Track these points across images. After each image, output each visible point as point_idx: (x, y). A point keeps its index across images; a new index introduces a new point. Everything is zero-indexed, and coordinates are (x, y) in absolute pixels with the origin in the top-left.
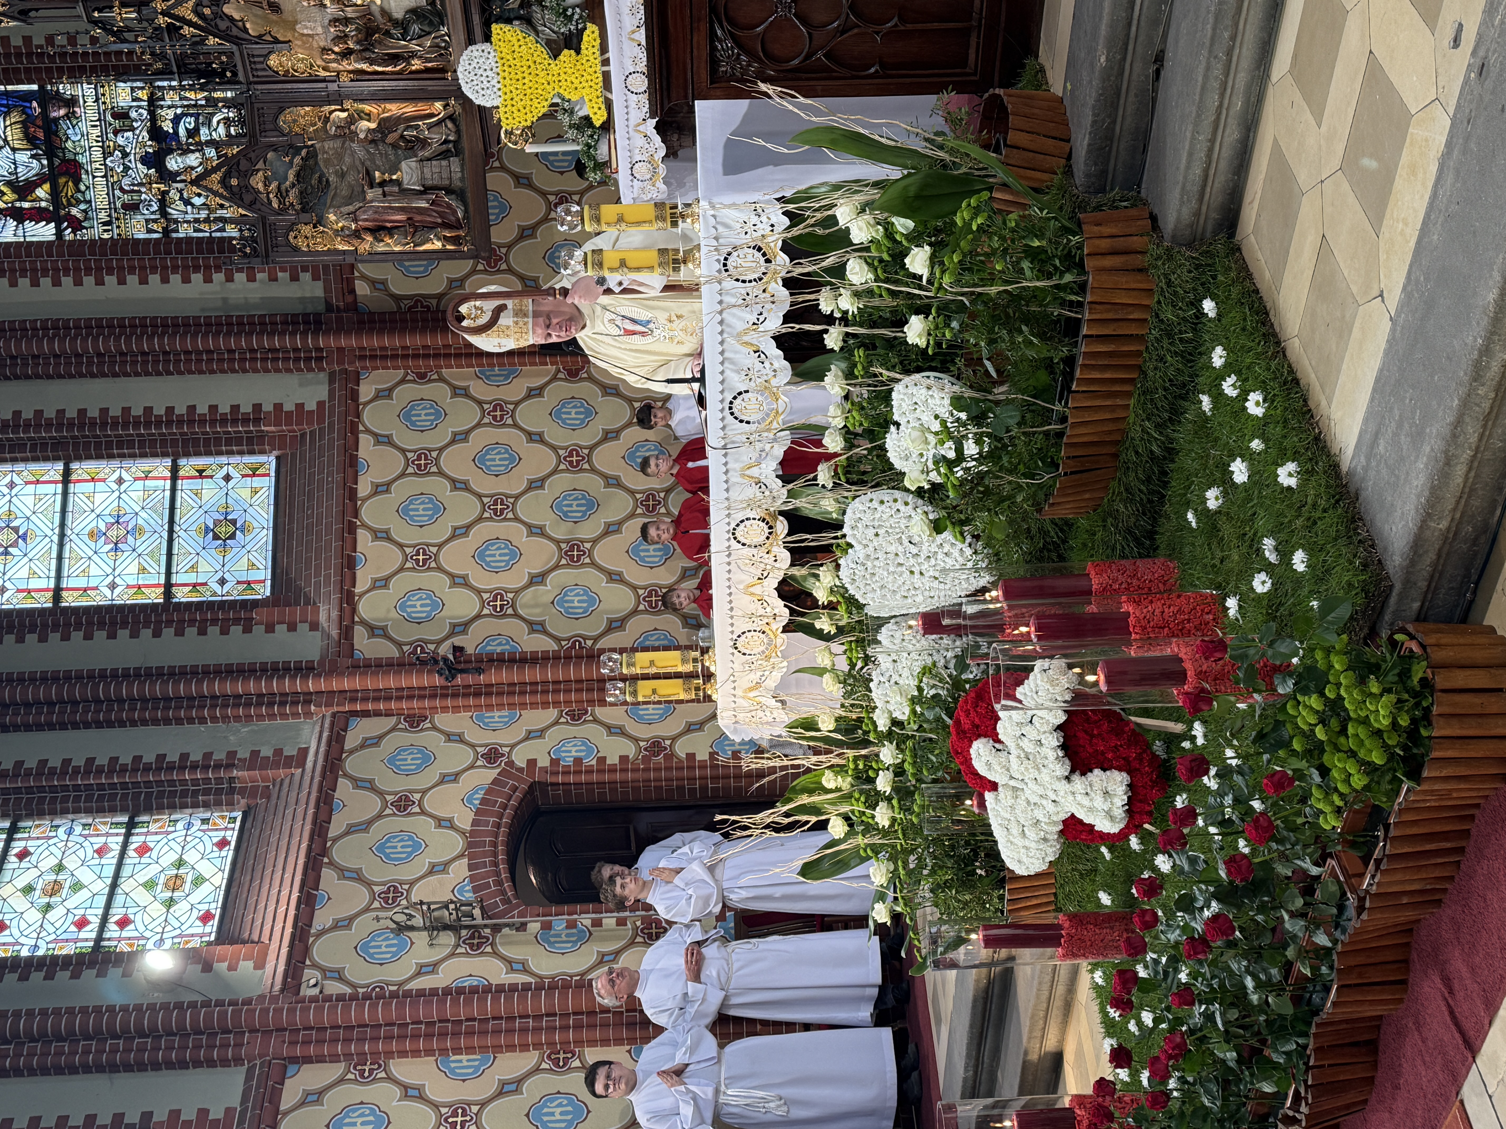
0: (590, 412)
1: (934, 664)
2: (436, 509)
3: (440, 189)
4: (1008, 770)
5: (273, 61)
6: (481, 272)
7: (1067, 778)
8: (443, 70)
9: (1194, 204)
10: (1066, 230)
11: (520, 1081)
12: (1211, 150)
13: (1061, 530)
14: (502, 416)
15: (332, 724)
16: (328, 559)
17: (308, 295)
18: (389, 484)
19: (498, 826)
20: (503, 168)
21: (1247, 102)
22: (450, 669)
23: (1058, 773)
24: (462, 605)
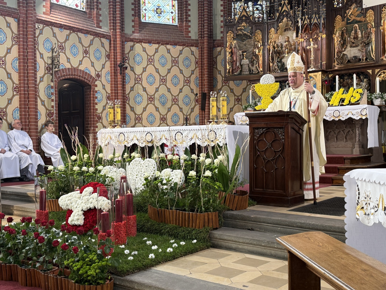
0: (187, 105)
2: (163, 64)
3: (242, 69)
4: (85, 196)
5: (273, 29)
6: (222, 79)
7: (82, 210)
8: (270, 71)
9: (218, 237)
10: (214, 209)
11: (11, 78)
12: (230, 241)
15: (108, 35)
16: (151, 37)
17: (217, 35)
18: (170, 53)
19: (80, 76)
20: (247, 85)
21: (241, 249)
22: (122, 66)
23: (84, 208)
24: (138, 70)
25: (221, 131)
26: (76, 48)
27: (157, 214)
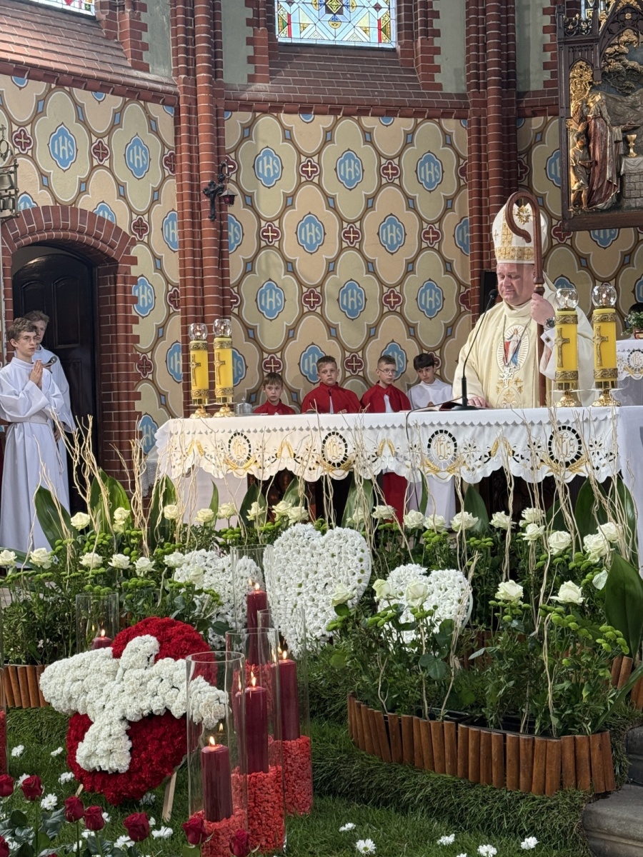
1: (221, 604)
2: (350, 182)
3: (621, 189)
4: (131, 667)
6: (551, 222)
7: (124, 719)
9: (618, 830)
10: (596, 719)
13: (336, 714)
14: (428, 239)
15: (168, 93)
16: (308, 90)
17: (532, 77)
18: (372, 143)
19: (81, 232)
20: (638, 242)
22: (215, 192)
23: (128, 711)
24: (269, 203)
25: (597, 430)
26: (69, 139)
27: (385, 735)
